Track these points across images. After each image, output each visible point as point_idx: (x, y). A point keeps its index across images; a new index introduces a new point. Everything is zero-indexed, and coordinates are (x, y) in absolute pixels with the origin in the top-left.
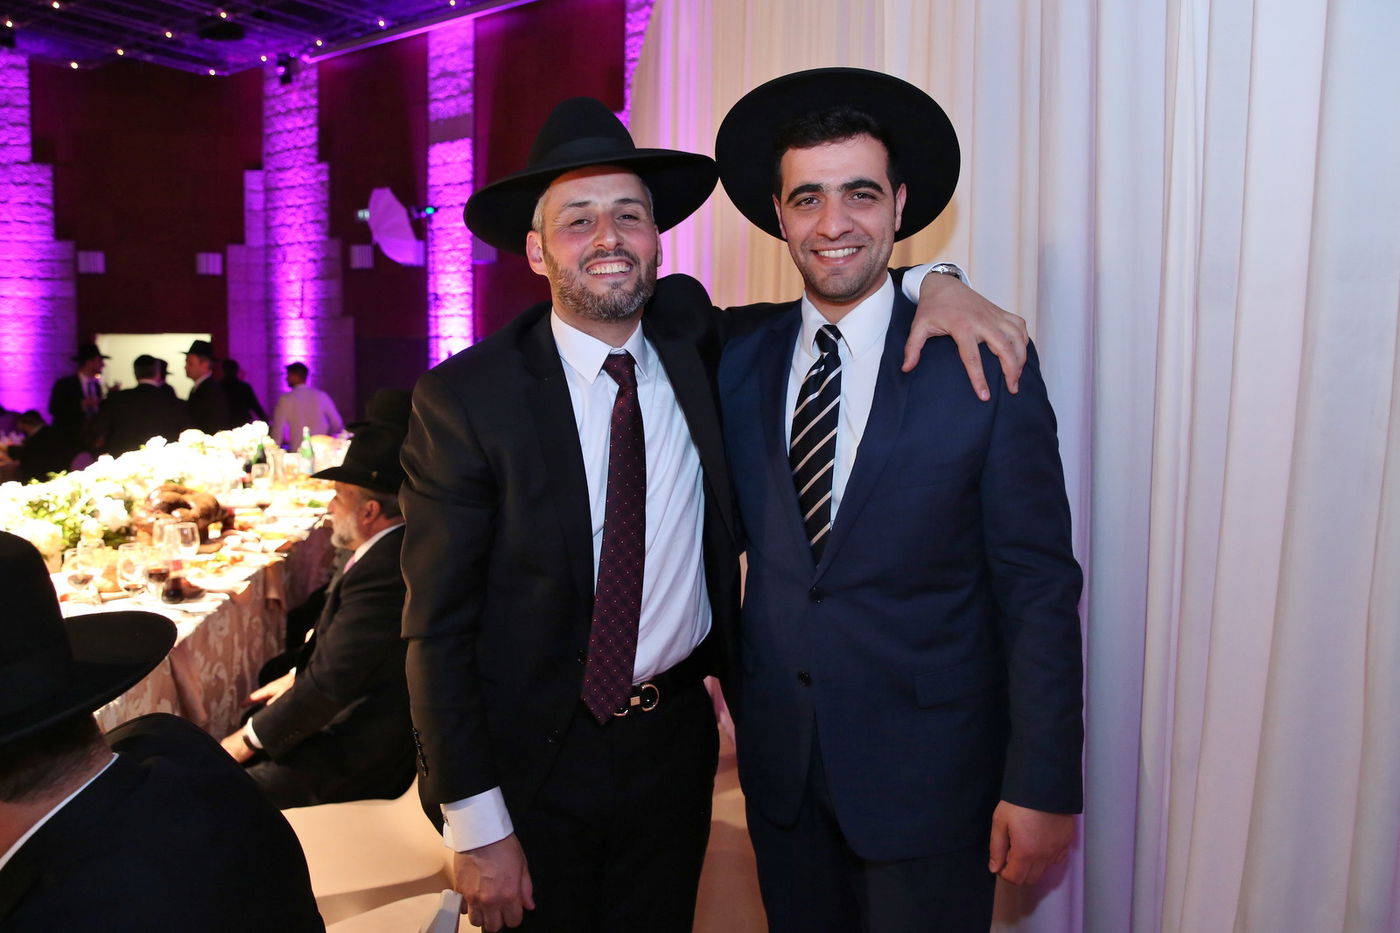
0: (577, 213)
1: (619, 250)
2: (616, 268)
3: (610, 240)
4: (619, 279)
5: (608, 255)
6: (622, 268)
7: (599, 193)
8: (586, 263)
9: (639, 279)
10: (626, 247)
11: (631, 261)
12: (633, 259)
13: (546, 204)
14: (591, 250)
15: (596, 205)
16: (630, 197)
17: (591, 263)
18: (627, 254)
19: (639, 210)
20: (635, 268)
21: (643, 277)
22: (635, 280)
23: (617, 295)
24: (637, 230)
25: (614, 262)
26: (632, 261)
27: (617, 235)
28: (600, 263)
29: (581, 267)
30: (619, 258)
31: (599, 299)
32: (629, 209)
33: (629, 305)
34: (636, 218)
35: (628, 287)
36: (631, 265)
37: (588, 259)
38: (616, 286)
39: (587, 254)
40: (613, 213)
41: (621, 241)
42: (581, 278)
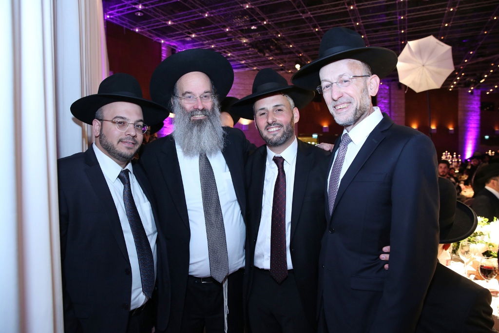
0: (263, 112)
2: (275, 129)
4: (276, 133)
5: (271, 125)
6: (277, 129)
8: (267, 128)
9: (284, 132)
10: (278, 122)
14: (266, 124)
16: (279, 104)
17: (268, 128)
18: (278, 124)
23: (275, 138)
24: (282, 115)
26: (281, 126)
28: (270, 128)
29: (265, 129)
30: (275, 126)
31: (270, 140)
32: (279, 108)
33: (280, 141)
34: (282, 110)
35: (279, 135)
36: (281, 128)
40: (273, 111)
41: (275, 120)
42: (265, 133)
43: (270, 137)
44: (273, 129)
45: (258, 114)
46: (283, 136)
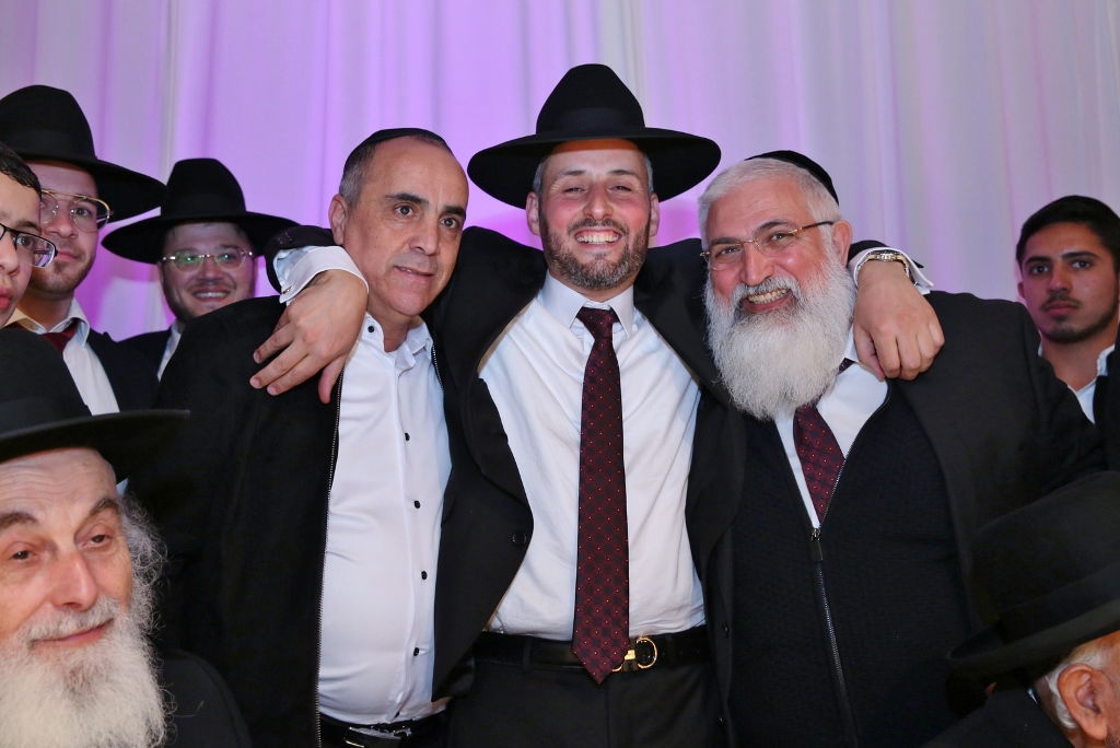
0: (573, 181)
1: (607, 220)
2: (603, 238)
3: (598, 211)
4: (605, 250)
5: (595, 224)
6: (610, 238)
7: (594, 163)
8: (575, 230)
9: (627, 247)
10: (616, 217)
11: (618, 231)
12: (622, 229)
13: (546, 167)
14: (581, 217)
15: (590, 174)
16: (626, 169)
17: (584, 228)
18: (615, 224)
19: (635, 183)
20: (623, 238)
21: (630, 248)
22: (621, 250)
23: (600, 266)
24: (629, 201)
25: (601, 231)
26: (620, 231)
27: (606, 207)
28: (588, 231)
29: (569, 233)
30: (607, 227)
31: (583, 267)
32: (624, 180)
33: (612, 275)
34: (629, 190)
35: (613, 257)
36: (620, 236)
37: (576, 226)
38: (600, 257)
39: (576, 220)
40: (605, 185)
41: (609, 212)
42: (568, 244)
43: (585, 258)
44: (599, 237)
45: (556, 187)
46: (621, 262)
